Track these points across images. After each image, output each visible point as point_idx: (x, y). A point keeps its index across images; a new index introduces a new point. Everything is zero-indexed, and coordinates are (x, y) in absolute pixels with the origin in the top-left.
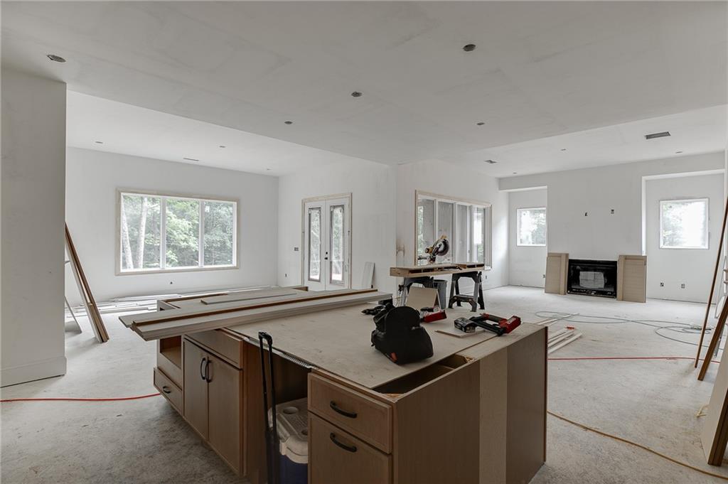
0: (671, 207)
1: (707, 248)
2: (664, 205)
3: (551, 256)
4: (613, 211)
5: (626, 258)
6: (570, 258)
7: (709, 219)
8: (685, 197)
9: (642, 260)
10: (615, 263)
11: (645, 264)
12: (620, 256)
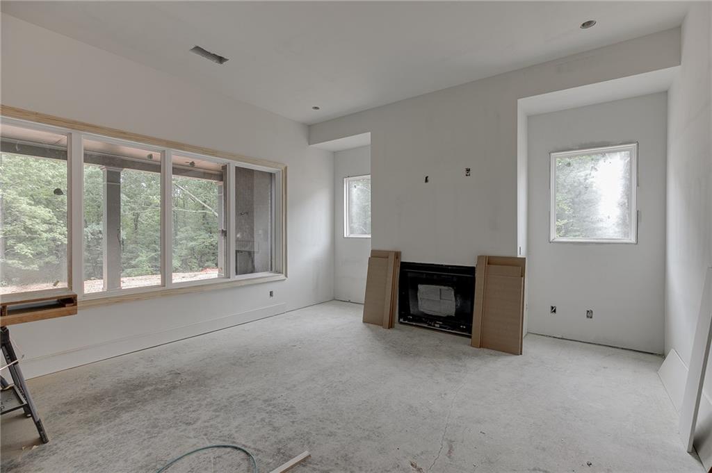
0: (569, 164)
1: (633, 240)
2: (558, 159)
3: (377, 256)
4: (468, 170)
5: (490, 261)
6: (403, 260)
7: (638, 185)
8: (598, 144)
9: (518, 266)
10: (471, 270)
11: (523, 275)
12: (480, 257)
